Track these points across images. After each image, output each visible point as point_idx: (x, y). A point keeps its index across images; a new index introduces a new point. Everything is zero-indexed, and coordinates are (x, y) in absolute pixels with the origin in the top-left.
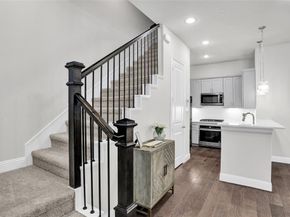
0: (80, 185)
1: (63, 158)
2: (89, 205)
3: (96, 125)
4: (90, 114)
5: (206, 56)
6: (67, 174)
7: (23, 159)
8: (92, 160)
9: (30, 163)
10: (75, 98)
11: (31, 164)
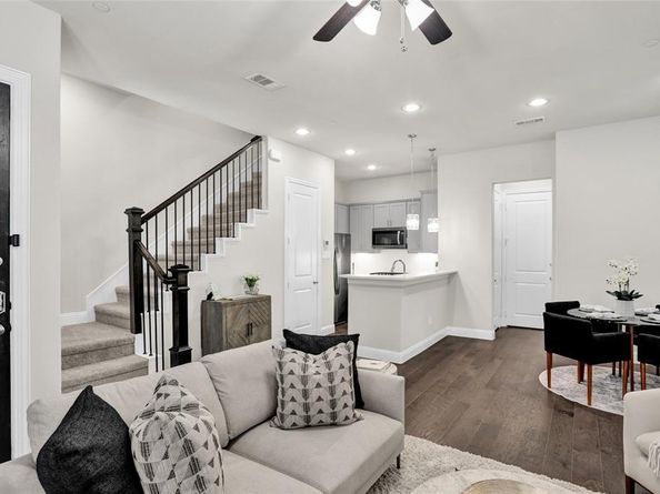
0: (140, 332)
1: (125, 310)
2: (148, 351)
3: (152, 271)
4: (147, 259)
5: (372, 168)
6: (128, 323)
7: (85, 313)
8: (157, 309)
9: (93, 318)
10: (135, 244)
11: (94, 320)
